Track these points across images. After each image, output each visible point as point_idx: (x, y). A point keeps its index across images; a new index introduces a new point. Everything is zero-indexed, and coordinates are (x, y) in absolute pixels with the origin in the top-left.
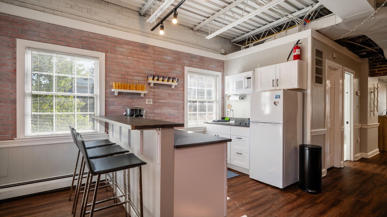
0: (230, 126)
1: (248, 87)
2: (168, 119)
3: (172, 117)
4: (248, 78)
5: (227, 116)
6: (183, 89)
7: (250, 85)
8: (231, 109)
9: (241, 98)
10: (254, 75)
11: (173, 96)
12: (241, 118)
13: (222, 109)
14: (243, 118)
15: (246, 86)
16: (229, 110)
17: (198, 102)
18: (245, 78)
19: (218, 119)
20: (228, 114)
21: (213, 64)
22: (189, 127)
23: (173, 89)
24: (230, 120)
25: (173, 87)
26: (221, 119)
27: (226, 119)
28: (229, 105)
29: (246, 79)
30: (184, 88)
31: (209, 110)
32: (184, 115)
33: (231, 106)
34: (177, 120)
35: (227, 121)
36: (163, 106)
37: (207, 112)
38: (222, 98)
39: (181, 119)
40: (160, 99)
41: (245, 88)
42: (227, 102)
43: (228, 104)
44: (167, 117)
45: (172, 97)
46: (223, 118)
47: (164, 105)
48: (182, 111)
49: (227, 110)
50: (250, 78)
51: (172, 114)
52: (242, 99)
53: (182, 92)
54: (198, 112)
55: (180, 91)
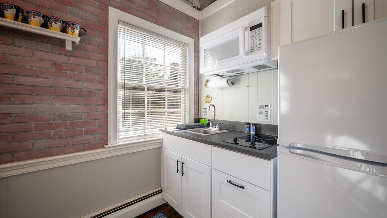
0: (209, 146)
1: (252, 50)
2: (50, 128)
3: (68, 122)
4: (252, 28)
5: (203, 117)
6: (103, 56)
7: (258, 42)
8: (211, 103)
9: (229, 83)
10: (269, 15)
11: (71, 70)
12: (230, 122)
13: (195, 105)
14: (234, 120)
15: (247, 48)
16: (207, 106)
17: (146, 89)
18: (246, 29)
19: (188, 122)
20: (205, 112)
21: (178, 21)
22: (119, 143)
23: (69, 54)
24: (209, 124)
25: (69, 47)
26: (192, 123)
27: (202, 122)
28: (208, 96)
29: (248, 33)
30: (107, 54)
31: (170, 107)
32: (107, 117)
33: (210, 98)
34: (83, 129)
35: (203, 126)
36: (31, 94)
37: (166, 109)
38: (195, 86)
39: (97, 127)
40: (17, 75)
41: (247, 54)
42: (205, 92)
43: (206, 95)
44: (51, 124)
45: (68, 72)
46: (197, 120)
47: (34, 90)
48: (101, 108)
49: (204, 105)
50: (260, 25)
51: (68, 114)
52: (233, 84)
53: (102, 64)
54: (146, 110)
55: (95, 62)
